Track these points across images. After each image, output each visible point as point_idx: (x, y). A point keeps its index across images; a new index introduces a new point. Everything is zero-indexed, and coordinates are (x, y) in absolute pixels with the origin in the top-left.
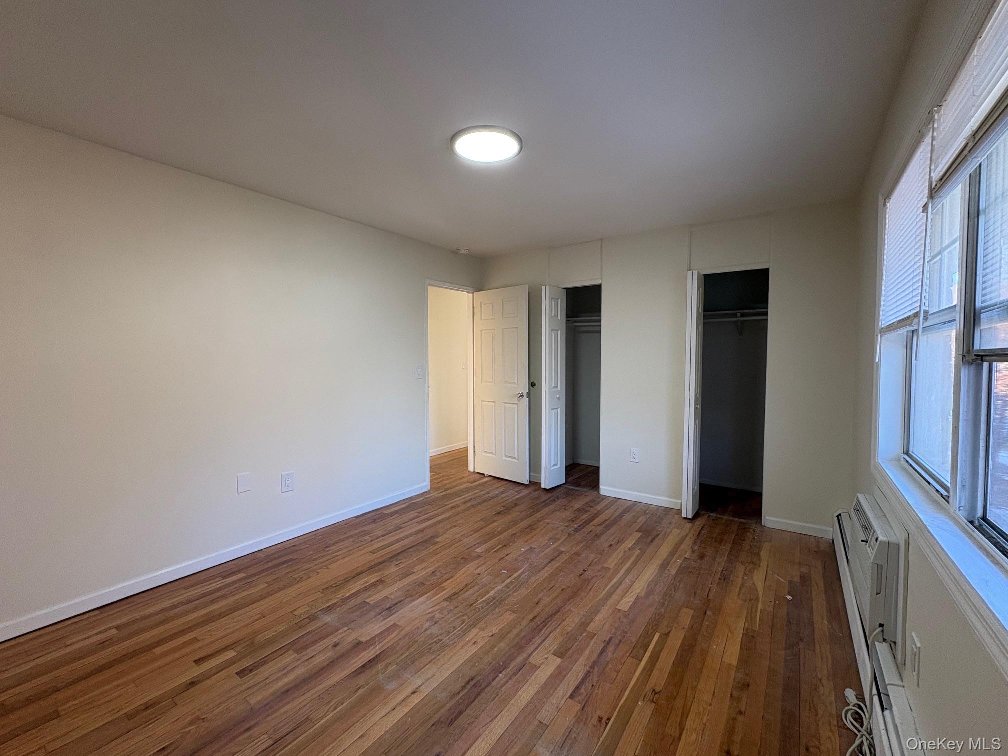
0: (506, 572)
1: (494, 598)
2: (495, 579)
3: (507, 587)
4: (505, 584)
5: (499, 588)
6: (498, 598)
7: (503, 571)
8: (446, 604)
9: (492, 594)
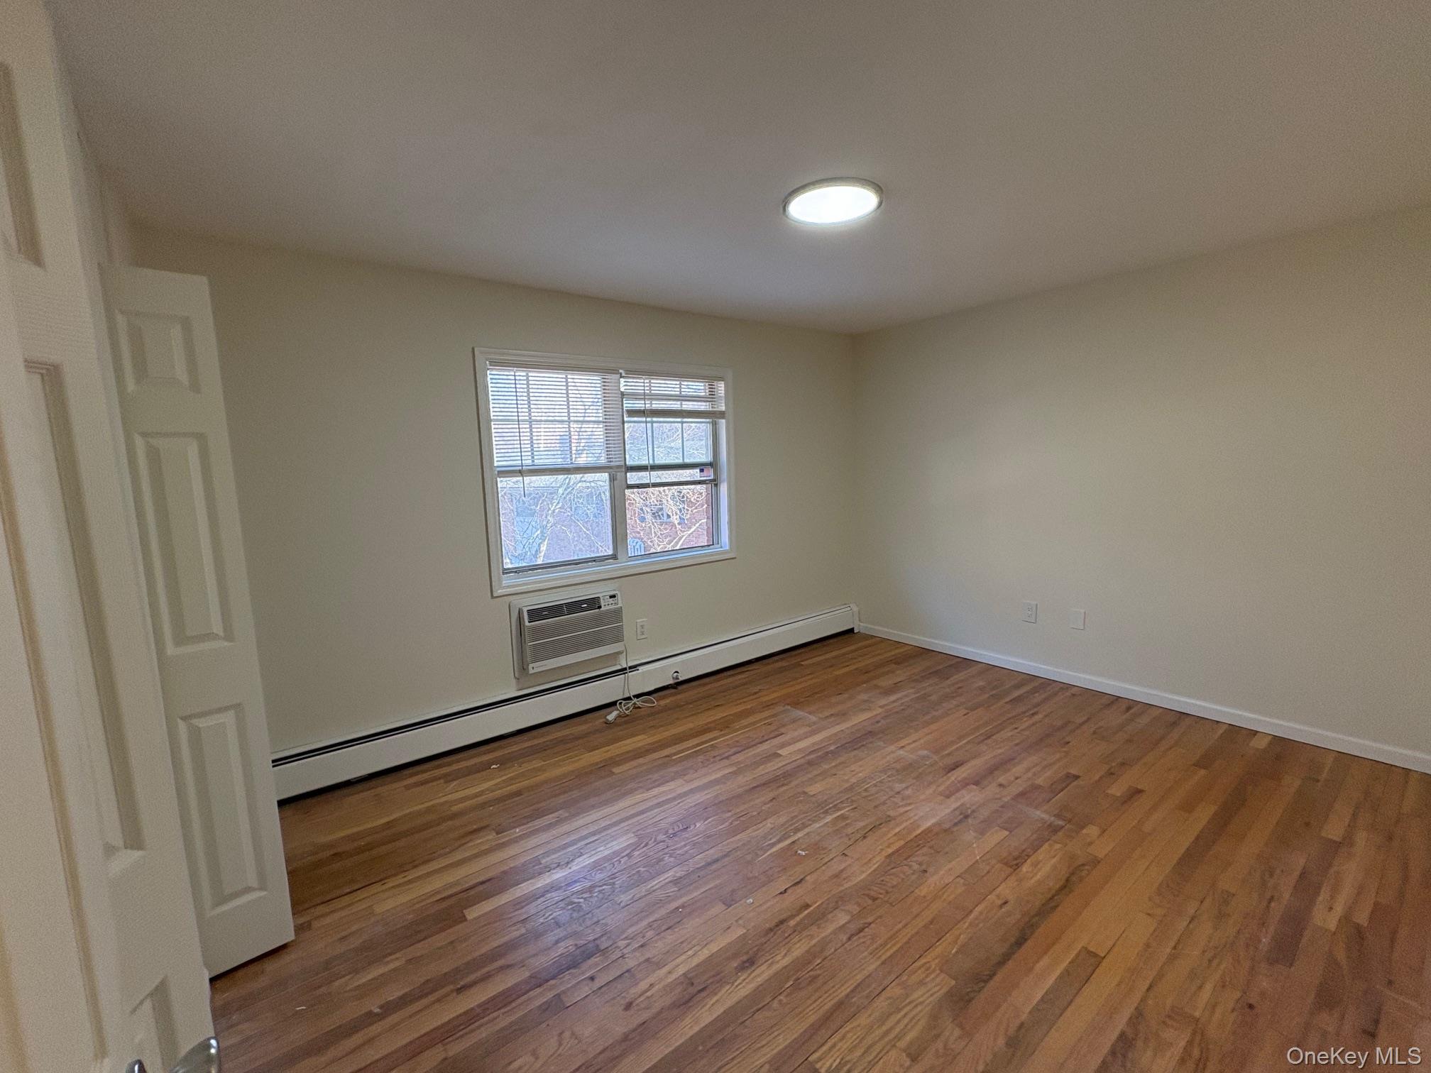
0: (799, 852)
1: (826, 812)
2: (819, 841)
3: (804, 826)
4: (807, 830)
5: (817, 825)
6: (822, 811)
7: (804, 853)
8: (892, 813)
9: (829, 818)
